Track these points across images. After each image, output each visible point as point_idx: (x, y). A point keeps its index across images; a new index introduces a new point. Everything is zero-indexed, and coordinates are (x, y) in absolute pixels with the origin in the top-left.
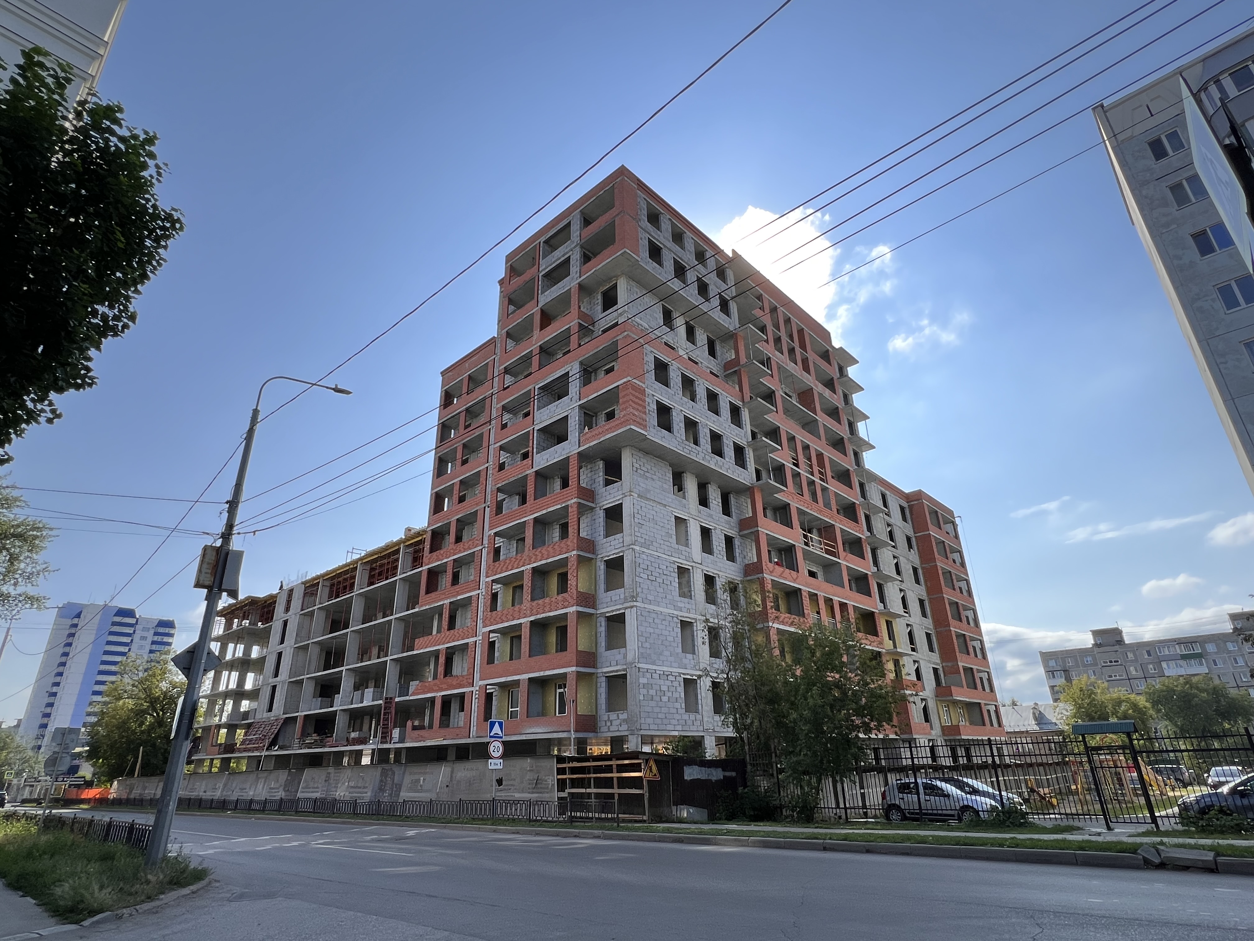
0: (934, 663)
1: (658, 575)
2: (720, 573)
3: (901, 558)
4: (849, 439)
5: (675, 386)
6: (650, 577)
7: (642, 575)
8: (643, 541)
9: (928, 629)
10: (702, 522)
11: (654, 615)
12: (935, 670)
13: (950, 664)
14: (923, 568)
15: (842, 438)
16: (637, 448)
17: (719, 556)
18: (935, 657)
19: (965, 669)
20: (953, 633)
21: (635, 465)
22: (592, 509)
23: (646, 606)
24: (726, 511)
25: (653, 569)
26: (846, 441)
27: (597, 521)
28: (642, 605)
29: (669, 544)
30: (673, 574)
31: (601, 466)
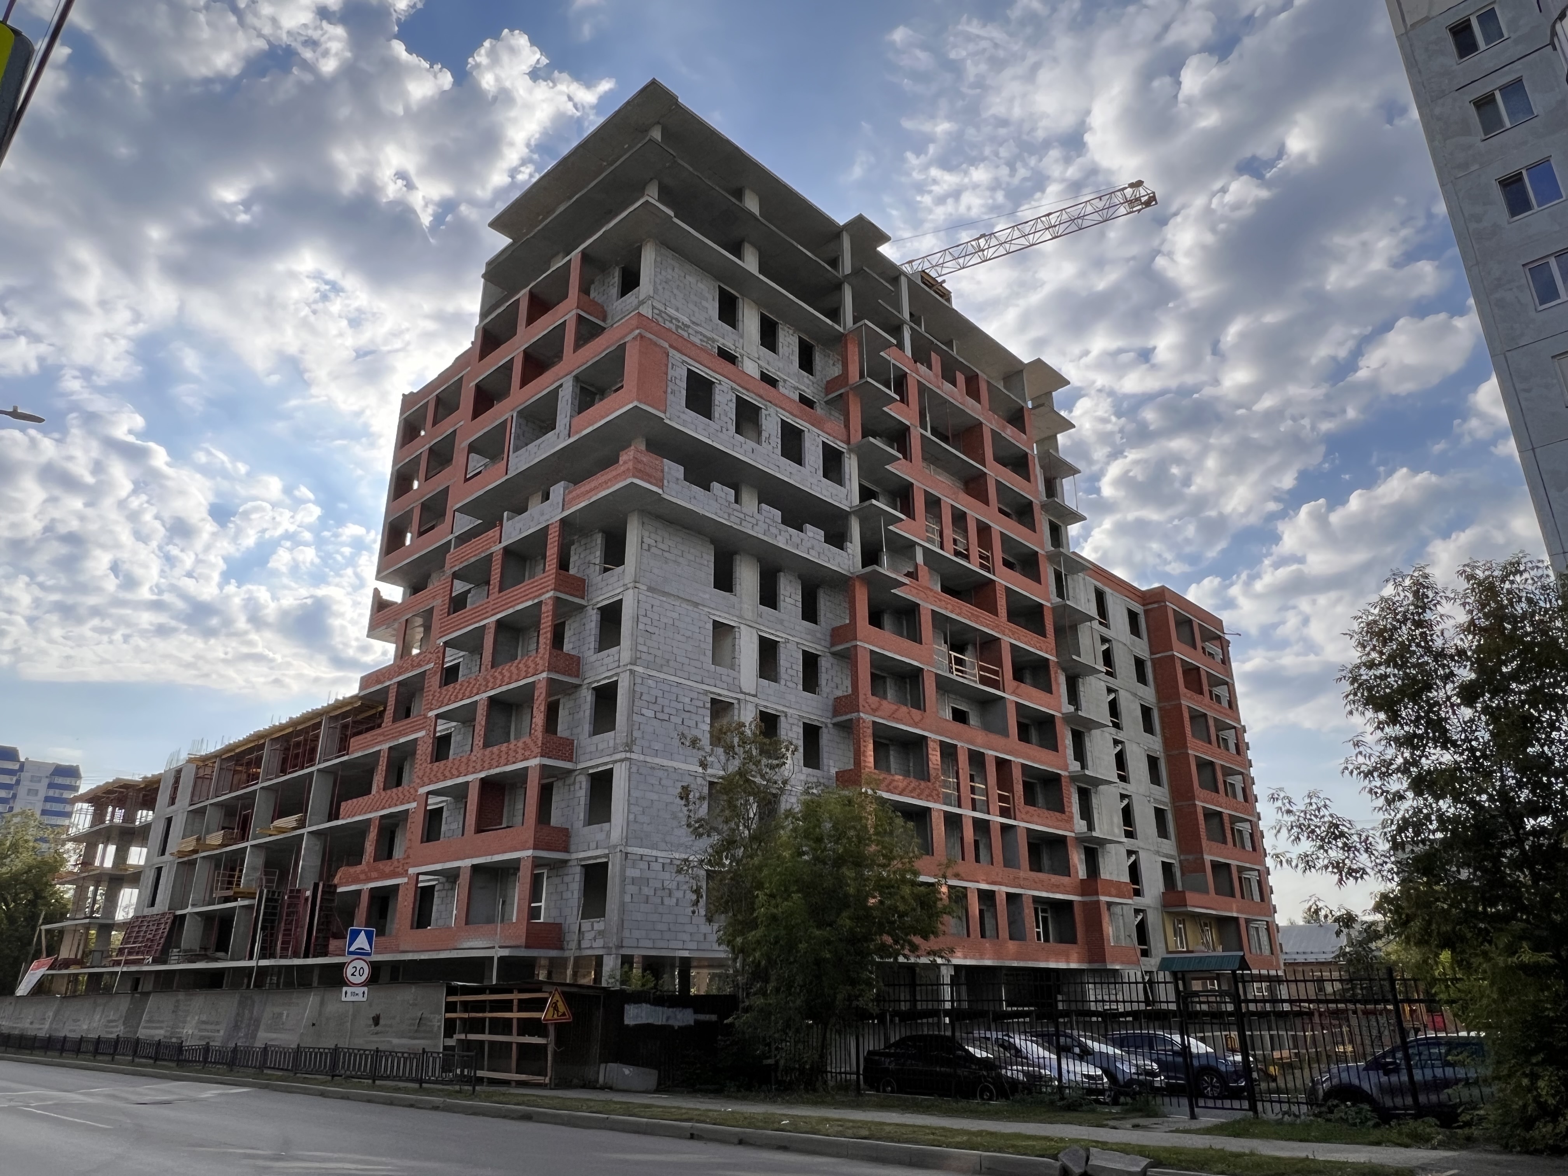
0: (1167, 856)
1: (674, 712)
2: (790, 711)
3: (1122, 693)
4: (1043, 506)
5: (723, 417)
6: (659, 715)
7: (644, 711)
8: (651, 658)
9: (1161, 802)
10: (761, 631)
11: (660, 773)
12: (1167, 868)
13: (1191, 857)
14: (1160, 709)
15: (1030, 503)
16: (650, 513)
17: (789, 684)
18: (1169, 847)
19: (1216, 866)
20: (1200, 811)
21: (647, 540)
22: (582, 608)
23: (648, 759)
24: (810, 613)
25: (666, 702)
26: (1037, 509)
27: (587, 627)
28: (642, 758)
29: (699, 665)
30: (701, 711)
31: (599, 541)
